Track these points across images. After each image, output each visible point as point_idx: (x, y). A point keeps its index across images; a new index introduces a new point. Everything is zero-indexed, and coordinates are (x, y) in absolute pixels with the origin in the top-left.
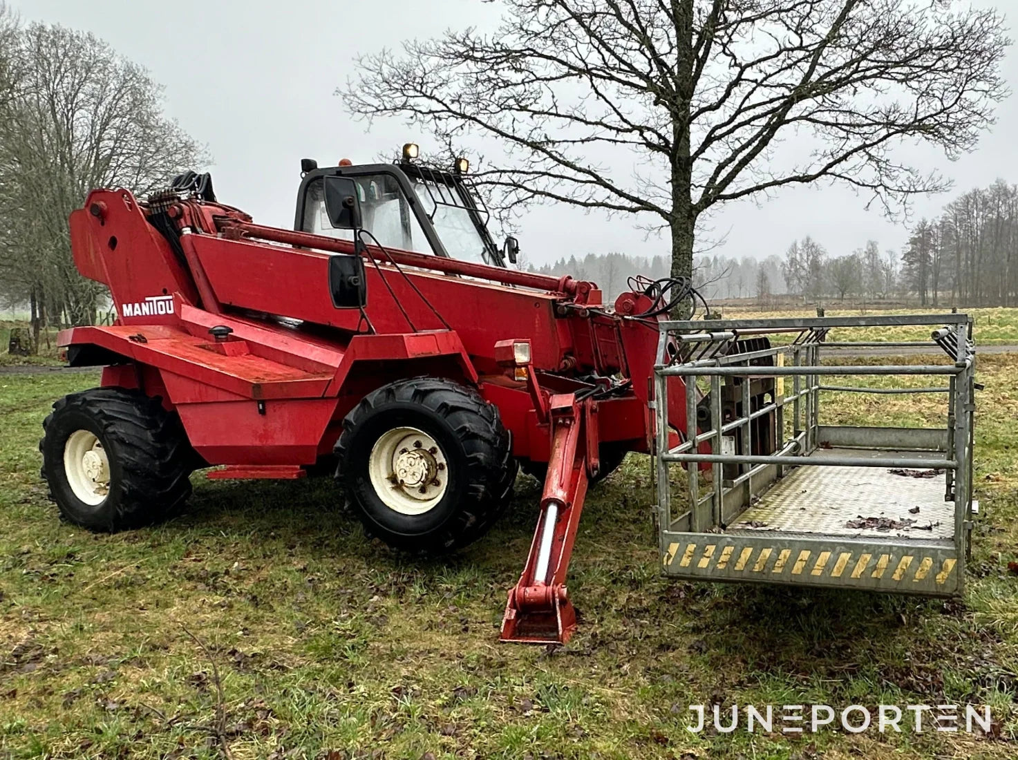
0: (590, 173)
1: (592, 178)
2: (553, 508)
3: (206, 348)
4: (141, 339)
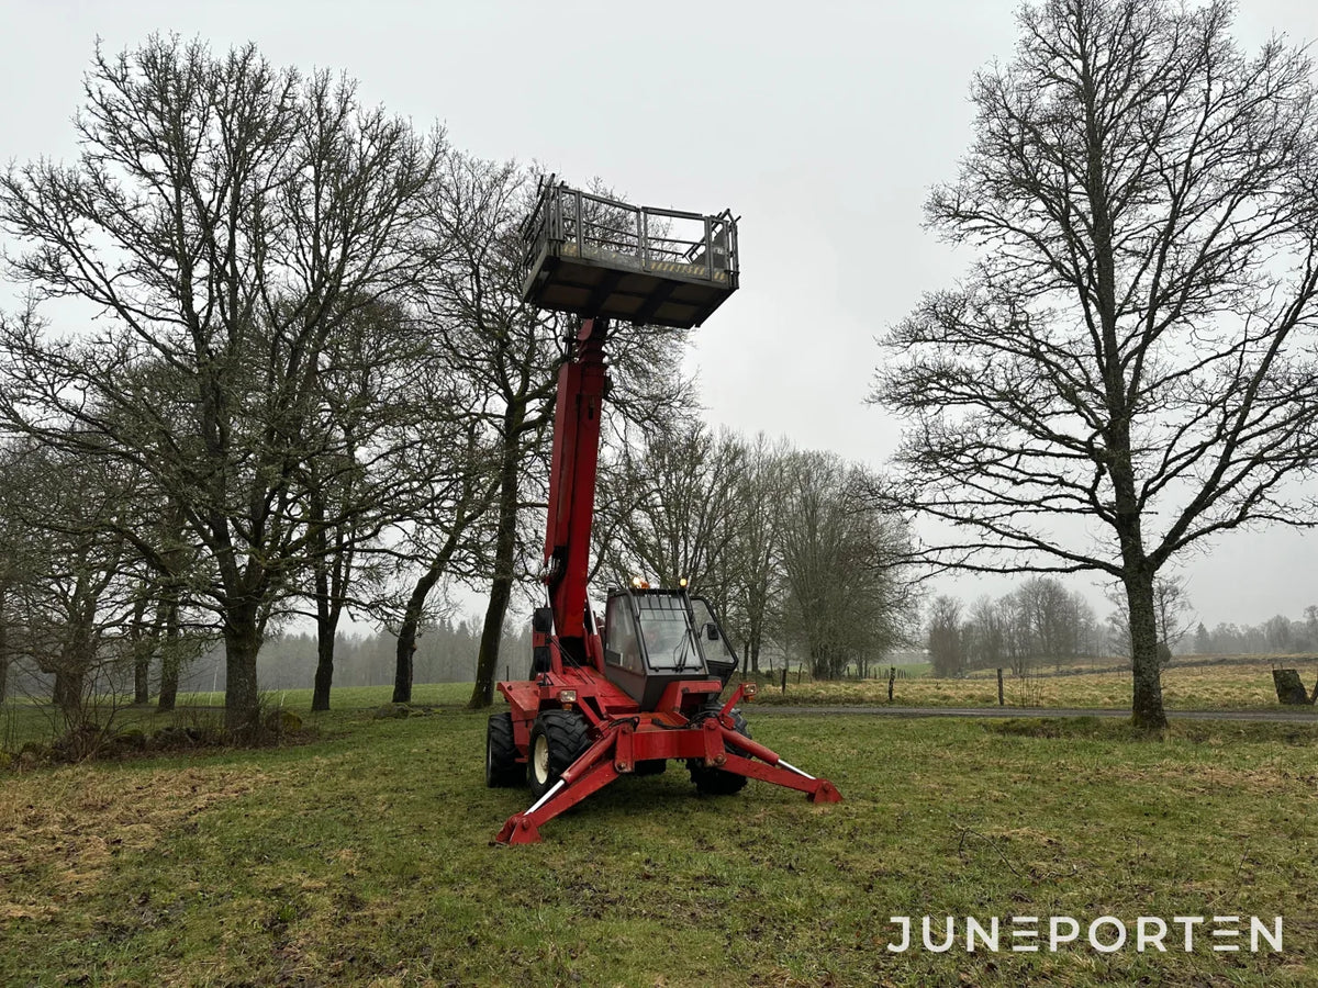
0: (1030, 539)
1: (1032, 544)
2: (561, 783)
3: (536, 692)
4: (510, 688)
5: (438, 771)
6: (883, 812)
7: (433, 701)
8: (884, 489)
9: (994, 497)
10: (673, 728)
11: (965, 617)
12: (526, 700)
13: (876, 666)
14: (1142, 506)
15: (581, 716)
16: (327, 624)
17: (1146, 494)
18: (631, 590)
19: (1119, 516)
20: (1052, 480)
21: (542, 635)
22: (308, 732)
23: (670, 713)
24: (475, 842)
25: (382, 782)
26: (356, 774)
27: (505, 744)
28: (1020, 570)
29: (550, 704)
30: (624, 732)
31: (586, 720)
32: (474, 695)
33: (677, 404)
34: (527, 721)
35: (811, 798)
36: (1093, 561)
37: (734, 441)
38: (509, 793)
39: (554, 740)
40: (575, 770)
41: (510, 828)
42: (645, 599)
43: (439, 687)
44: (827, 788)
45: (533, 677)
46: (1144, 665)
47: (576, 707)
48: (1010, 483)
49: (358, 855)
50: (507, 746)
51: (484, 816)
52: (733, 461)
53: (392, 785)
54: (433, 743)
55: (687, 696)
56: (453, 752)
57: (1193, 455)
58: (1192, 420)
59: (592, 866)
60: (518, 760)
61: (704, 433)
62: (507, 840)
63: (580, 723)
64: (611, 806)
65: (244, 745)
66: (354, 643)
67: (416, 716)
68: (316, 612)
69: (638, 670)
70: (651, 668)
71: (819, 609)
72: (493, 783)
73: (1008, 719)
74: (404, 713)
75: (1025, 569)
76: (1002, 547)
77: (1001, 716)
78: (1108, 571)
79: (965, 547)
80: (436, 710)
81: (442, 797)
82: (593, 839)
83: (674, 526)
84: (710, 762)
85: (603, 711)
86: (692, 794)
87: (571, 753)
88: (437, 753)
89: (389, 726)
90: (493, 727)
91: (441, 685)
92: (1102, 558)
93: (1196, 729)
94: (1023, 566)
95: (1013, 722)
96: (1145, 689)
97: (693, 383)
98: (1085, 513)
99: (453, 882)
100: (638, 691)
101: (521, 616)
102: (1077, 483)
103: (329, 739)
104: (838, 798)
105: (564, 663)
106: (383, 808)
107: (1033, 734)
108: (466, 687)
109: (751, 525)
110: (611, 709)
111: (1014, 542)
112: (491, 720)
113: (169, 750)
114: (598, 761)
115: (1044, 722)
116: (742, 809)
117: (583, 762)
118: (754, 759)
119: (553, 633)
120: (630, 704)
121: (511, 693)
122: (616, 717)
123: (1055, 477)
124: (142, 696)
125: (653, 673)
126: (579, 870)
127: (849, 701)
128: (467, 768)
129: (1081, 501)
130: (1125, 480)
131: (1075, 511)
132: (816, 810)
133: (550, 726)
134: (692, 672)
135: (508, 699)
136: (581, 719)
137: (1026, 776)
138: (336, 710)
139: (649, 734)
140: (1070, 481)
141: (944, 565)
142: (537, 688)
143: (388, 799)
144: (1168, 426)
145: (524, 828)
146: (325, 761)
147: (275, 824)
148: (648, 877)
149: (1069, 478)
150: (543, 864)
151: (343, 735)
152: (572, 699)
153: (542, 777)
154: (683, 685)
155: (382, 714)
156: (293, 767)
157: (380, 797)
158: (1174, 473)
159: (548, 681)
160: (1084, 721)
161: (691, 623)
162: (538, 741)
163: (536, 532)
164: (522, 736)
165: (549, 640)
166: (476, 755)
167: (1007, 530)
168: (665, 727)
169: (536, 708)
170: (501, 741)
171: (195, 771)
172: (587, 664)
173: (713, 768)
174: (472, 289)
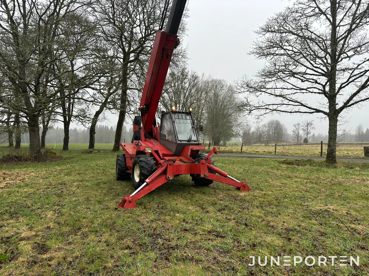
0: (299, 102)
1: (299, 104)
2: (145, 184)
3: (134, 148)
4: (125, 146)
5: (99, 173)
6: (268, 196)
7: (101, 149)
8: (252, 85)
9: (292, 86)
10: (188, 163)
11: (253, 130)
12: (130, 150)
13: (229, 142)
14: (338, 92)
15: (153, 157)
16: (67, 124)
17: (340, 88)
18: (171, 111)
19: (330, 96)
20: (313, 81)
21: (137, 127)
22: (58, 157)
23: (186, 157)
24: (109, 206)
25: (78, 177)
26: (68, 174)
27: (123, 165)
28: (296, 112)
29: (140, 153)
30: (170, 165)
31: (155, 159)
32: (114, 147)
33: (180, 57)
34: (131, 158)
35: (238, 189)
36: (319, 110)
37: (195, 74)
38: (124, 183)
39: (142, 167)
40: (151, 179)
41: (124, 201)
42: (176, 115)
43: (104, 144)
44: (245, 186)
45: (132, 142)
46: (332, 144)
47: (151, 154)
48: (301, 81)
49: (56, 215)
50: (124, 166)
51: (114, 194)
52: (194, 80)
53: (80, 179)
54: (98, 163)
55: (192, 151)
56: (105, 166)
57: (362, 74)
58: (363, 62)
59: (160, 223)
60: (128, 171)
61: (186, 71)
62: (123, 206)
63: (152, 160)
64: (163, 190)
65: (35, 161)
66: (80, 131)
67: (95, 153)
68: (63, 120)
69: (174, 141)
70: (178, 140)
71: (217, 126)
72: (118, 179)
73: (285, 159)
74: (91, 152)
75: (298, 112)
76: (289, 105)
77: (282, 158)
78: (324, 114)
79: (277, 105)
80: (102, 151)
81: (98, 184)
82: (158, 206)
83: (176, 99)
84: (202, 176)
85: (161, 156)
86: (193, 186)
87: (149, 172)
88: (100, 166)
89: (84, 156)
90: (118, 159)
91: (105, 144)
92: (322, 109)
93: (345, 164)
94: (297, 111)
95: (286, 160)
96: (331, 151)
97: (186, 50)
98: (320, 94)
99: (97, 231)
100: (173, 149)
101: (129, 124)
102: (321, 83)
103: (65, 160)
104: (249, 190)
105: (146, 137)
106: (75, 188)
107: (293, 164)
108: (112, 145)
109: (199, 100)
110: (164, 155)
111: (293, 103)
112: (118, 156)
113: (8, 162)
114: (160, 175)
115: (296, 160)
116: (213, 193)
117: (154, 176)
118: (217, 174)
119: (142, 125)
120: (171, 153)
121: (125, 148)
122: (167, 158)
123: (314, 80)
124: (11, 145)
125: (179, 142)
126: (154, 225)
127: (229, 152)
128: (109, 172)
129: (319, 89)
130: (333, 83)
131: (317, 93)
132: (242, 194)
133: (141, 161)
134: (194, 142)
135: (124, 149)
136: (153, 158)
137: (309, 181)
138: (70, 150)
139: (179, 165)
140: (319, 82)
141: (271, 110)
142: (135, 146)
143: (78, 185)
144: (354, 64)
145: (130, 202)
146: (59, 168)
147: (28, 196)
148: (186, 230)
149: (318, 81)
150: (138, 221)
151: (70, 158)
152: (150, 151)
153: (137, 179)
154: (191, 147)
155: (85, 152)
156: (47, 170)
157: (75, 184)
158: (353, 81)
159: (140, 144)
160: (309, 161)
161: (193, 124)
162: (136, 166)
163: (133, 98)
164: (130, 163)
165: (140, 128)
166: (113, 167)
167: (291, 99)
168: (184, 162)
169: (135, 153)
170: (121, 164)
171: (7, 172)
172: (153, 138)
173: (203, 178)
174: (112, 12)
